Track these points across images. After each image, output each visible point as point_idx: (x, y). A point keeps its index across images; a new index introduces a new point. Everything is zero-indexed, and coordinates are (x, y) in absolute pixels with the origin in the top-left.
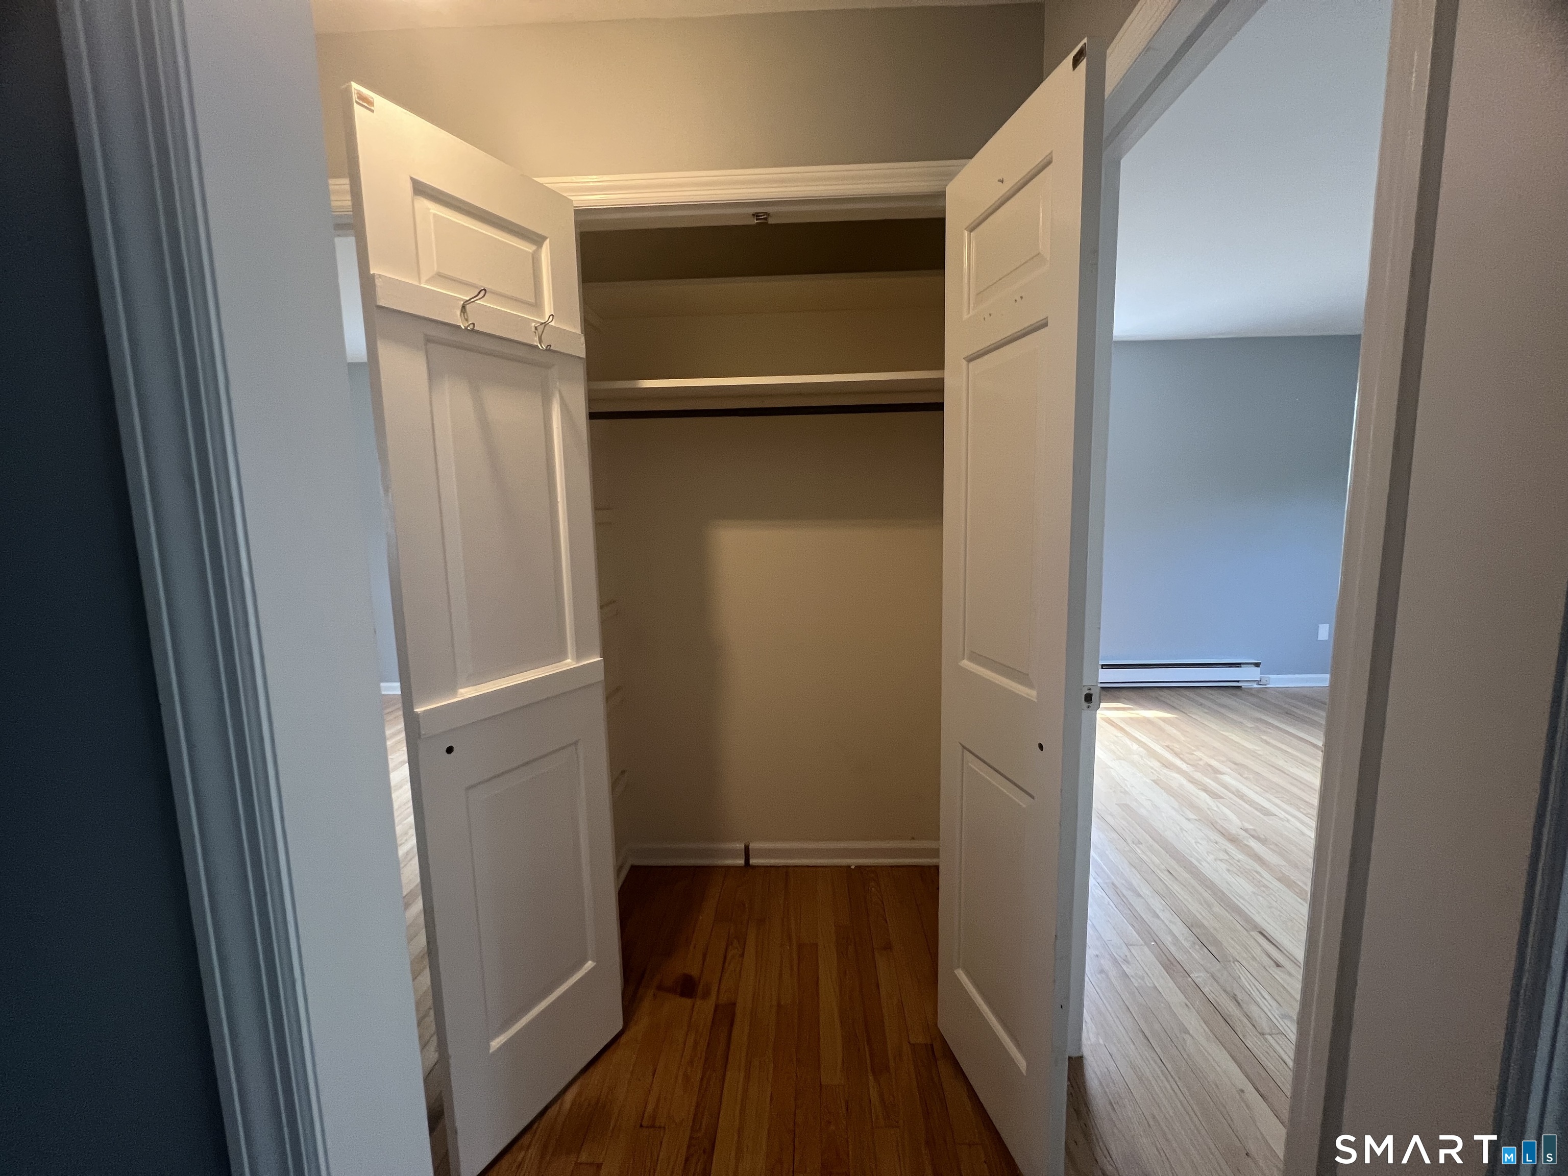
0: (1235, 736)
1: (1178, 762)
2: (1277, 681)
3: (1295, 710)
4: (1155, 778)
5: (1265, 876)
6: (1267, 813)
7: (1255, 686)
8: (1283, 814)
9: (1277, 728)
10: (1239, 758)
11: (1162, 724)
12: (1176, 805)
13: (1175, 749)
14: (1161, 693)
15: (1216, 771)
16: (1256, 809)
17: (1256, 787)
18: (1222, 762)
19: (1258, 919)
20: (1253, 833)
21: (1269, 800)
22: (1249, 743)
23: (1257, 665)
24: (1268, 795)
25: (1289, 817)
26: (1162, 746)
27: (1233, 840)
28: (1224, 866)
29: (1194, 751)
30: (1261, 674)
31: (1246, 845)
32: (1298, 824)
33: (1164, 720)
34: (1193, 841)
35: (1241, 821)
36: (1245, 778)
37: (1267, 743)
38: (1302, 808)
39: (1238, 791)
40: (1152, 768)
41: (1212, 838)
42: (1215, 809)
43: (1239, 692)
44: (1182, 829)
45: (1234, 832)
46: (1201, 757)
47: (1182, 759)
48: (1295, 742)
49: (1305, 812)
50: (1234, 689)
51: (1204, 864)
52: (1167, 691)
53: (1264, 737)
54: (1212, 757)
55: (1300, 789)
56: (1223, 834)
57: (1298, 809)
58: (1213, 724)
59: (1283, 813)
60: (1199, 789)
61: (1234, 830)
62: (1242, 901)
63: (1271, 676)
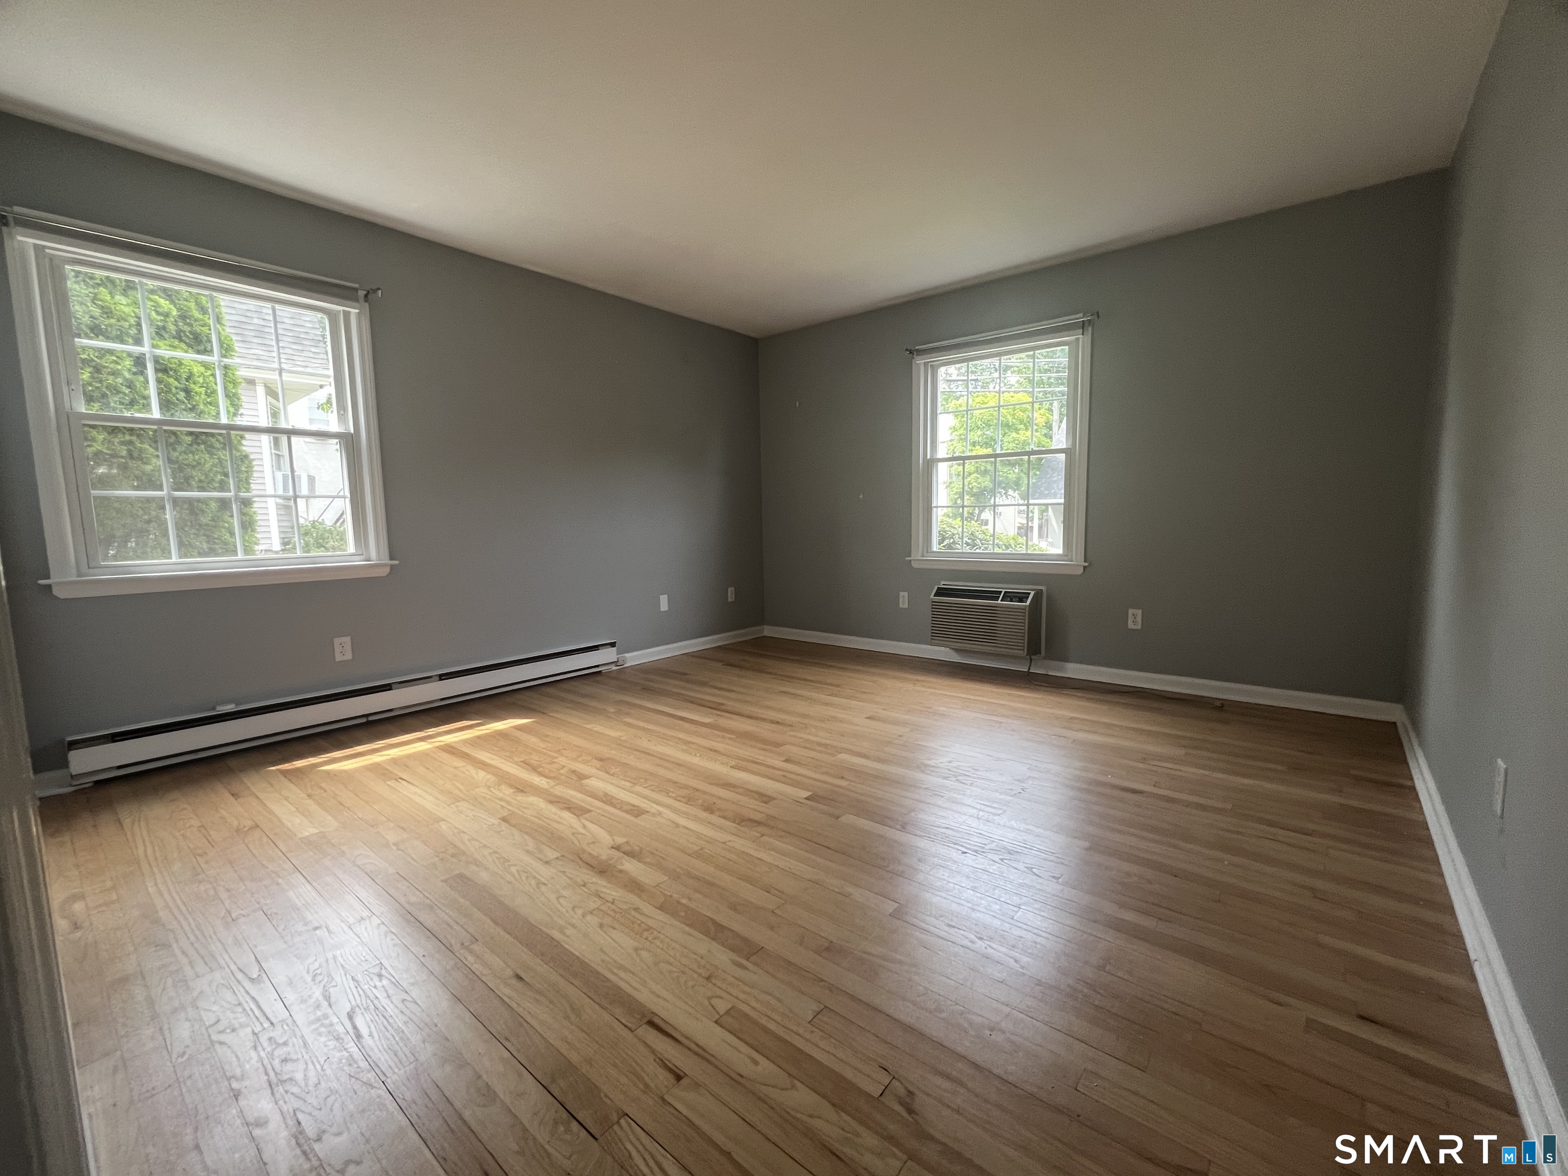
0: (598, 727)
1: (538, 780)
2: (634, 658)
3: (651, 684)
4: (505, 813)
5: (646, 911)
6: (637, 812)
7: (614, 668)
8: (654, 808)
9: (640, 707)
10: (606, 752)
11: (518, 734)
12: (531, 845)
13: (532, 761)
14: (518, 696)
15: (582, 777)
16: (627, 812)
17: (623, 783)
18: (585, 762)
19: (644, 996)
20: (627, 848)
21: (638, 794)
22: (612, 730)
23: (613, 645)
24: (638, 788)
25: (660, 809)
26: (516, 763)
27: (603, 869)
28: (593, 920)
29: (556, 758)
30: (617, 654)
31: (621, 871)
32: (673, 816)
33: (519, 728)
34: (553, 897)
35: (611, 836)
36: (612, 775)
37: (630, 725)
38: (671, 792)
39: (606, 795)
40: (501, 799)
41: (579, 880)
42: (583, 831)
43: (599, 678)
44: (539, 883)
45: (604, 857)
46: (564, 764)
47: (541, 774)
48: (655, 717)
49: (674, 795)
50: (593, 675)
51: (570, 931)
52: (529, 693)
53: (628, 720)
54: (575, 759)
55: (666, 768)
56: (591, 866)
57: (667, 793)
58: (575, 718)
59: (654, 805)
60: (562, 809)
61: (604, 853)
62: (622, 974)
63: (627, 655)
